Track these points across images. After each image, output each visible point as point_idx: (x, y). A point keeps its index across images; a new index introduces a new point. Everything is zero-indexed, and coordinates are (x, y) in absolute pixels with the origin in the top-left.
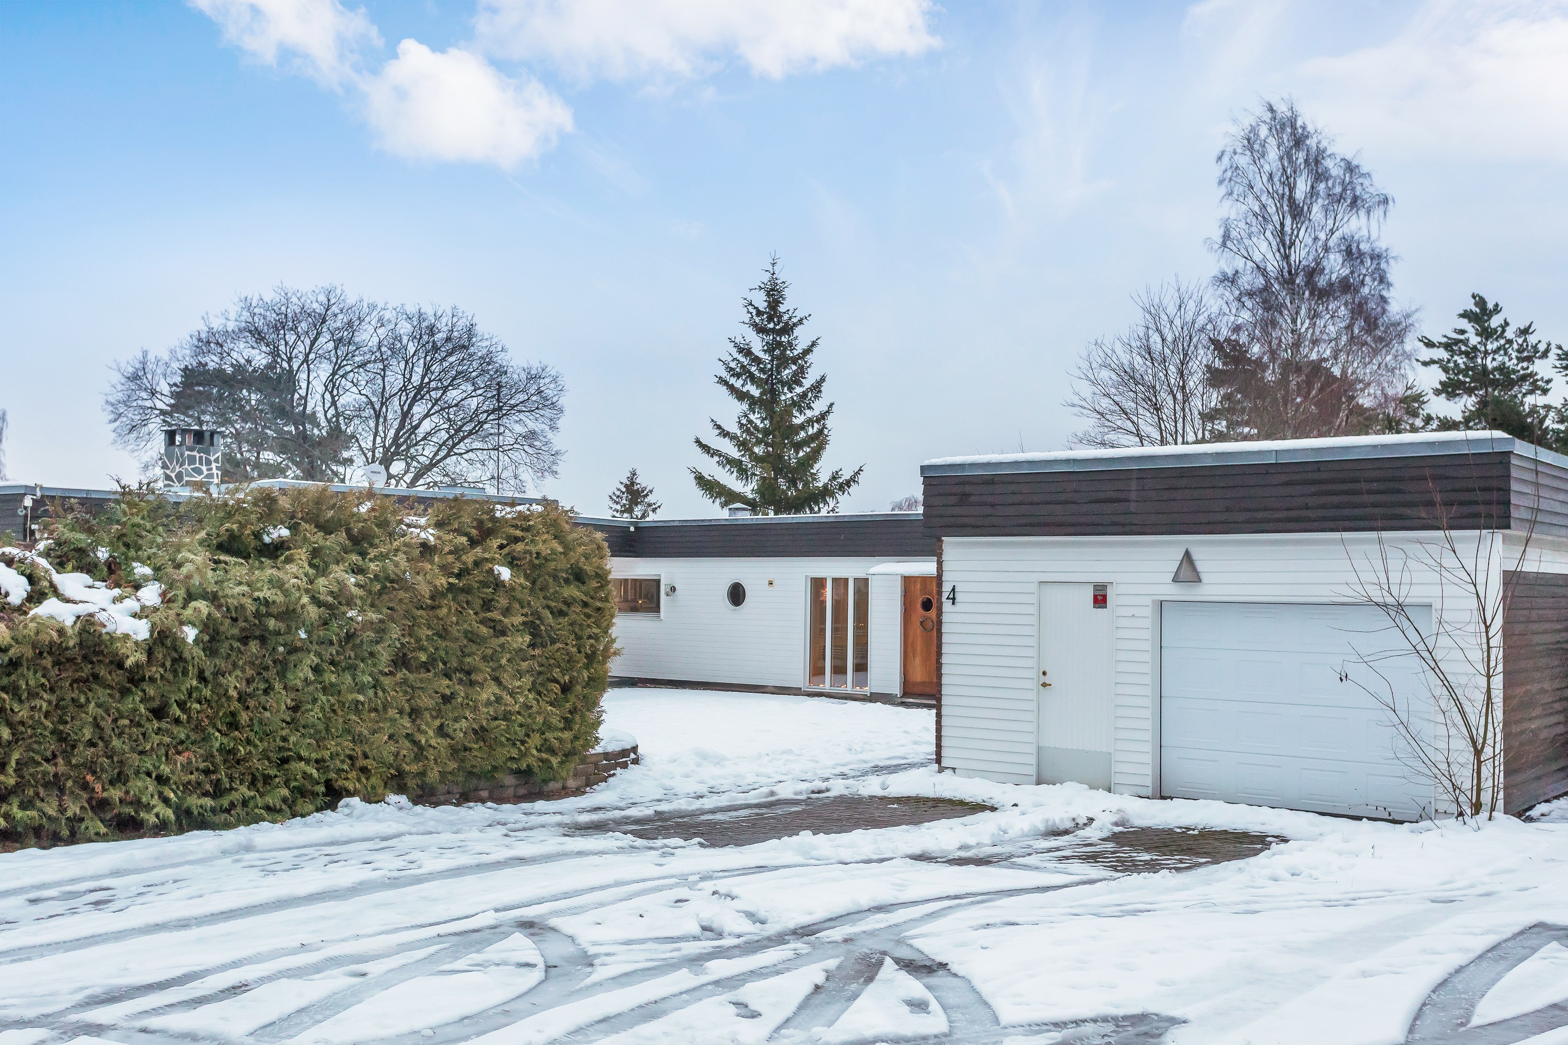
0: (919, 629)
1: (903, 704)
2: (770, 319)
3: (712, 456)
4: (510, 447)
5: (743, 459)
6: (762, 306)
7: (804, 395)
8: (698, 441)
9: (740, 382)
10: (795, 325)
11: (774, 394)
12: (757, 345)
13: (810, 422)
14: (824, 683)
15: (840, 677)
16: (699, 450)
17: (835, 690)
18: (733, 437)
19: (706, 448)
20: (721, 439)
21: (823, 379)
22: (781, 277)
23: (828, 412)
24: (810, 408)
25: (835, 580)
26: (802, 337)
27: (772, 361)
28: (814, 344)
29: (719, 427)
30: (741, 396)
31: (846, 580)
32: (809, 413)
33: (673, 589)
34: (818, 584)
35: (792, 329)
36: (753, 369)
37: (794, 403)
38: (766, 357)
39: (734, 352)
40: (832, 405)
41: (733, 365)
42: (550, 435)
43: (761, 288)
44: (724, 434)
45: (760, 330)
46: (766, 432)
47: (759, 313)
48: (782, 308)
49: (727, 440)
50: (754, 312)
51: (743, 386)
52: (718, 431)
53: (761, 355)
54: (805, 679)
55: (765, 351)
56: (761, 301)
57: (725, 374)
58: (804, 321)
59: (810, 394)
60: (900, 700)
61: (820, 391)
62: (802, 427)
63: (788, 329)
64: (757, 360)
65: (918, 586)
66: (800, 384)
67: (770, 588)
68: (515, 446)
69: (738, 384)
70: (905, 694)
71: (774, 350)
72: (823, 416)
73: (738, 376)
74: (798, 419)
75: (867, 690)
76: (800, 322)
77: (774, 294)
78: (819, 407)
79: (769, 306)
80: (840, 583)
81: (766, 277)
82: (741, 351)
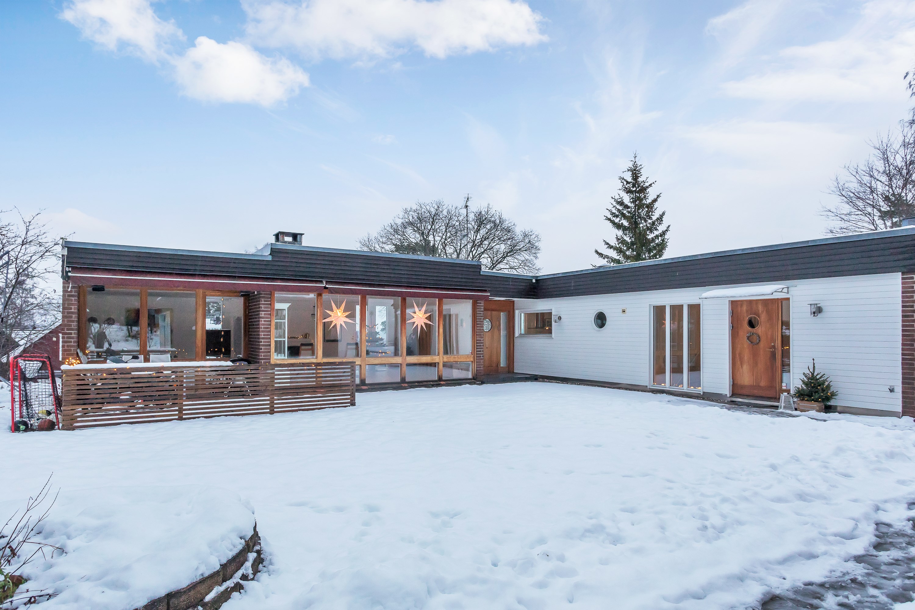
0: (746, 343)
1: (733, 402)
2: (633, 186)
3: (604, 259)
4: (518, 267)
5: (620, 259)
6: (630, 179)
7: (653, 223)
8: (597, 252)
9: (618, 219)
10: (647, 187)
11: (636, 224)
12: (627, 199)
13: (657, 237)
14: (665, 383)
15: (677, 375)
16: (597, 256)
17: (674, 389)
18: (615, 248)
19: (601, 255)
20: (609, 250)
21: (664, 214)
22: (639, 163)
23: (667, 230)
24: (656, 230)
25: (673, 307)
26: (651, 194)
27: (635, 207)
28: (658, 196)
29: (608, 244)
30: (618, 226)
31: (681, 306)
32: (656, 233)
33: (560, 318)
34: (659, 311)
35: (646, 190)
36: (625, 212)
37: (648, 228)
38: (632, 205)
39: (615, 204)
40: (669, 226)
41: (614, 211)
42: (535, 261)
43: (628, 170)
44: (611, 247)
45: (629, 191)
46: (633, 243)
47: (628, 183)
48: (640, 179)
49: (612, 250)
50: (625, 183)
51: (619, 221)
52: (607, 246)
53: (629, 204)
54: (650, 380)
55: (631, 202)
56: (629, 177)
57: (610, 216)
58: (653, 185)
59: (656, 223)
60: (730, 399)
61: (662, 221)
62: (653, 240)
63: (643, 190)
64: (627, 207)
65: (745, 308)
66: (650, 218)
67: (624, 315)
68: (520, 266)
69: (617, 220)
70: (733, 395)
71: (636, 201)
72: (664, 233)
73: (617, 216)
74: (650, 236)
75: (700, 390)
76: (650, 185)
77: (635, 172)
78: (661, 228)
79: (633, 179)
80: (677, 310)
81: (631, 165)
82: (618, 203)
